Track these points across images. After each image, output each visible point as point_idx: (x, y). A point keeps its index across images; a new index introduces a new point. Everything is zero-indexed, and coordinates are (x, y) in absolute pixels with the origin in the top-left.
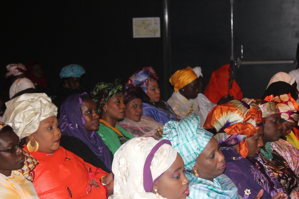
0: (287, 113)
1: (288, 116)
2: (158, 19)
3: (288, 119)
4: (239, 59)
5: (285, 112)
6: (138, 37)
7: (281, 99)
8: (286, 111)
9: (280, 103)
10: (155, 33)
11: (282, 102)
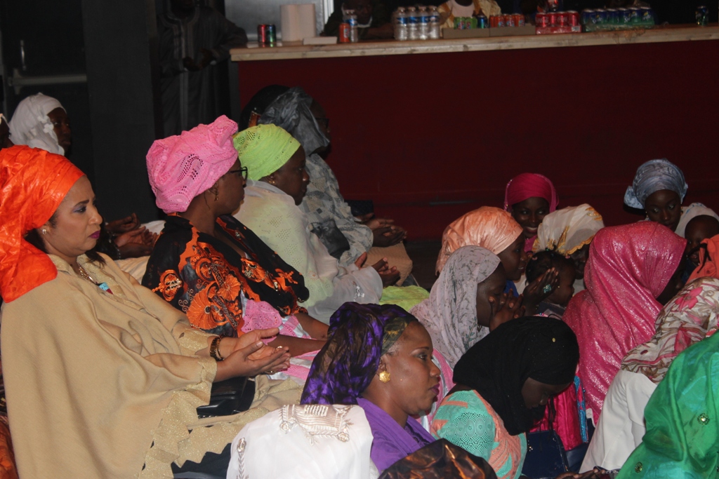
4: (16, 72)
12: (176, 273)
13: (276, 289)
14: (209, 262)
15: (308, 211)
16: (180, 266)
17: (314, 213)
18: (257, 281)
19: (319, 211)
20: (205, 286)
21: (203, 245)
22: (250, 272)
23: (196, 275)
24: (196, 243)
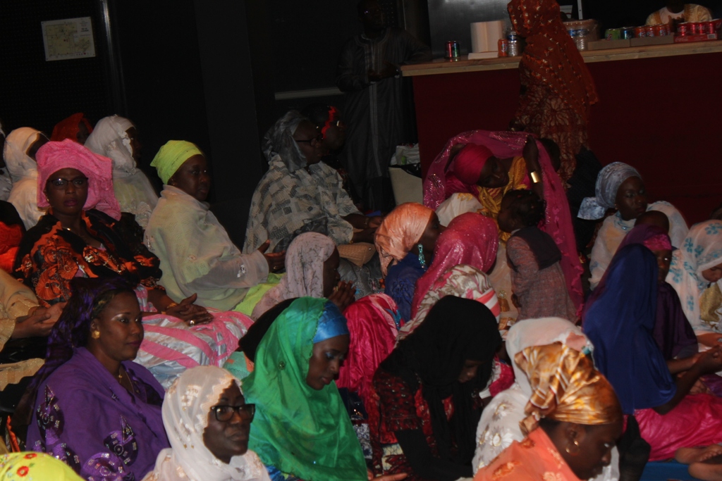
2: (88, 20)
6: (53, 58)
10: (85, 49)
12: (30, 257)
13: (120, 270)
14: (54, 249)
15: (299, 210)
16: (33, 251)
17: (305, 212)
18: (95, 264)
19: (310, 209)
20: (47, 268)
21: (55, 237)
22: (91, 257)
23: (44, 259)
24: (53, 234)
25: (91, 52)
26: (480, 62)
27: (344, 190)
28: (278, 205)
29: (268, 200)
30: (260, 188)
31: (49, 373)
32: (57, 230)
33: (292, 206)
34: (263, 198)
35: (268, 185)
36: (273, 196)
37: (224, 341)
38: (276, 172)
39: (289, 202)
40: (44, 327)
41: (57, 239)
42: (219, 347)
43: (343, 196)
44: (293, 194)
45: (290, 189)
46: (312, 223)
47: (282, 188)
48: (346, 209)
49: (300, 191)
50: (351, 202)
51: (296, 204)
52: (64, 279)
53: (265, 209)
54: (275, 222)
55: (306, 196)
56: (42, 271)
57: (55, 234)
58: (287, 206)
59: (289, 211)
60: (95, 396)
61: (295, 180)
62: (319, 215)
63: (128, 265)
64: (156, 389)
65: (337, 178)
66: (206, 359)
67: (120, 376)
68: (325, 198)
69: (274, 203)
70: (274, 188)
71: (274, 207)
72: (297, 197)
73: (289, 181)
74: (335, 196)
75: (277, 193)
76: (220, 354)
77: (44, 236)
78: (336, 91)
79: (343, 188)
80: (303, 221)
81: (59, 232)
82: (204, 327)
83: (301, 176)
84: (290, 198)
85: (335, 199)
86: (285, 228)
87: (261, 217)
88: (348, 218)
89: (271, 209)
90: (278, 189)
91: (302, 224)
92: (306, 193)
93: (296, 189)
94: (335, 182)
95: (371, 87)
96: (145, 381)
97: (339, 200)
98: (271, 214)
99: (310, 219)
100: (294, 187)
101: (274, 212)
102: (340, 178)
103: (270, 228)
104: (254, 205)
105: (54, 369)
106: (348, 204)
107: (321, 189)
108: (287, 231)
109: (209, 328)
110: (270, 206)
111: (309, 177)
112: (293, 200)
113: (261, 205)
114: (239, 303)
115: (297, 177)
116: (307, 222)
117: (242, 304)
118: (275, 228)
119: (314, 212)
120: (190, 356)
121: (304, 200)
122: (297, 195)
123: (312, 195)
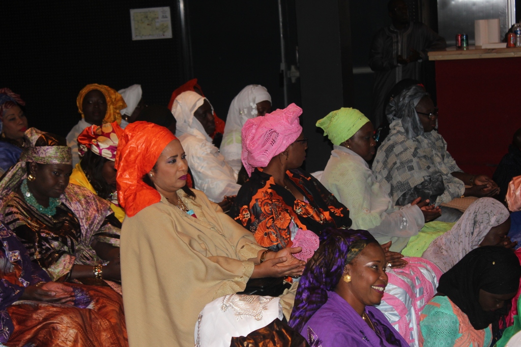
0: (108, 149)
1: (110, 153)
2: (167, 10)
3: (111, 158)
5: (106, 149)
7: (103, 131)
8: (108, 146)
9: (101, 135)
10: (164, 32)
11: (103, 134)
12: (248, 208)
13: (321, 221)
14: (270, 202)
15: (420, 168)
16: (252, 204)
17: (425, 170)
18: (304, 216)
19: (429, 167)
20: (265, 218)
21: (270, 191)
22: (300, 210)
23: (261, 210)
24: (267, 188)
25: (169, 35)
26: (494, 51)
27: (447, 152)
28: (402, 163)
29: (392, 159)
30: (384, 148)
31: (310, 316)
32: (271, 185)
33: (414, 164)
34: (387, 156)
35: (392, 147)
36: (397, 156)
37: (421, 284)
38: (400, 136)
39: (411, 161)
40: (279, 270)
41: (271, 193)
42: (418, 290)
43: (448, 157)
44: (414, 155)
45: (413, 150)
46: (430, 179)
47: (406, 150)
48: (452, 167)
49: (421, 153)
50: (454, 162)
51: (418, 163)
52: (280, 229)
53: (389, 166)
54: (399, 177)
55: (425, 157)
56: (260, 221)
57: (269, 188)
58: (410, 165)
59: (411, 168)
60: (353, 339)
61: (417, 143)
62: (436, 172)
63: (327, 215)
64: (391, 330)
65: (443, 142)
66: (409, 300)
67: (363, 318)
68: (438, 159)
69: (398, 162)
70: (398, 149)
71: (398, 164)
72: (419, 157)
73: (411, 144)
74: (443, 156)
75: (401, 153)
76: (418, 296)
77: (260, 190)
78: (368, 70)
79: (447, 150)
80: (424, 177)
81: (272, 187)
82: (400, 270)
83: (420, 140)
84: (413, 158)
85: (443, 159)
86: (408, 183)
87: (385, 173)
88: (455, 174)
89: (396, 166)
90: (403, 150)
91: (423, 180)
92: (425, 154)
93: (418, 151)
94: (442, 145)
95: (397, 69)
96: (383, 323)
97: (446, 160)
98: (396, 170)
99: (429, 176)
100: (416, 149)
101: (398, 169)
102: (445, 142)
103: (395, 182)
104: (378, 162)
105: (314, 313)
106: (452, 163)
107: (434, 152)
108: (409, 185)
109: (407, 272)
110: (395, 163)
111: (426, 141)
112: (415, 160)
113: (385, 163)
114: (404, 248)
115: (418, 140)
116: (427, 178)
117: (405, 249)
118: (399, 182)
119: (431, 170)
120: (396, 296)
121: (424, 160)
122: (418, 155)
123: (429, 156)
